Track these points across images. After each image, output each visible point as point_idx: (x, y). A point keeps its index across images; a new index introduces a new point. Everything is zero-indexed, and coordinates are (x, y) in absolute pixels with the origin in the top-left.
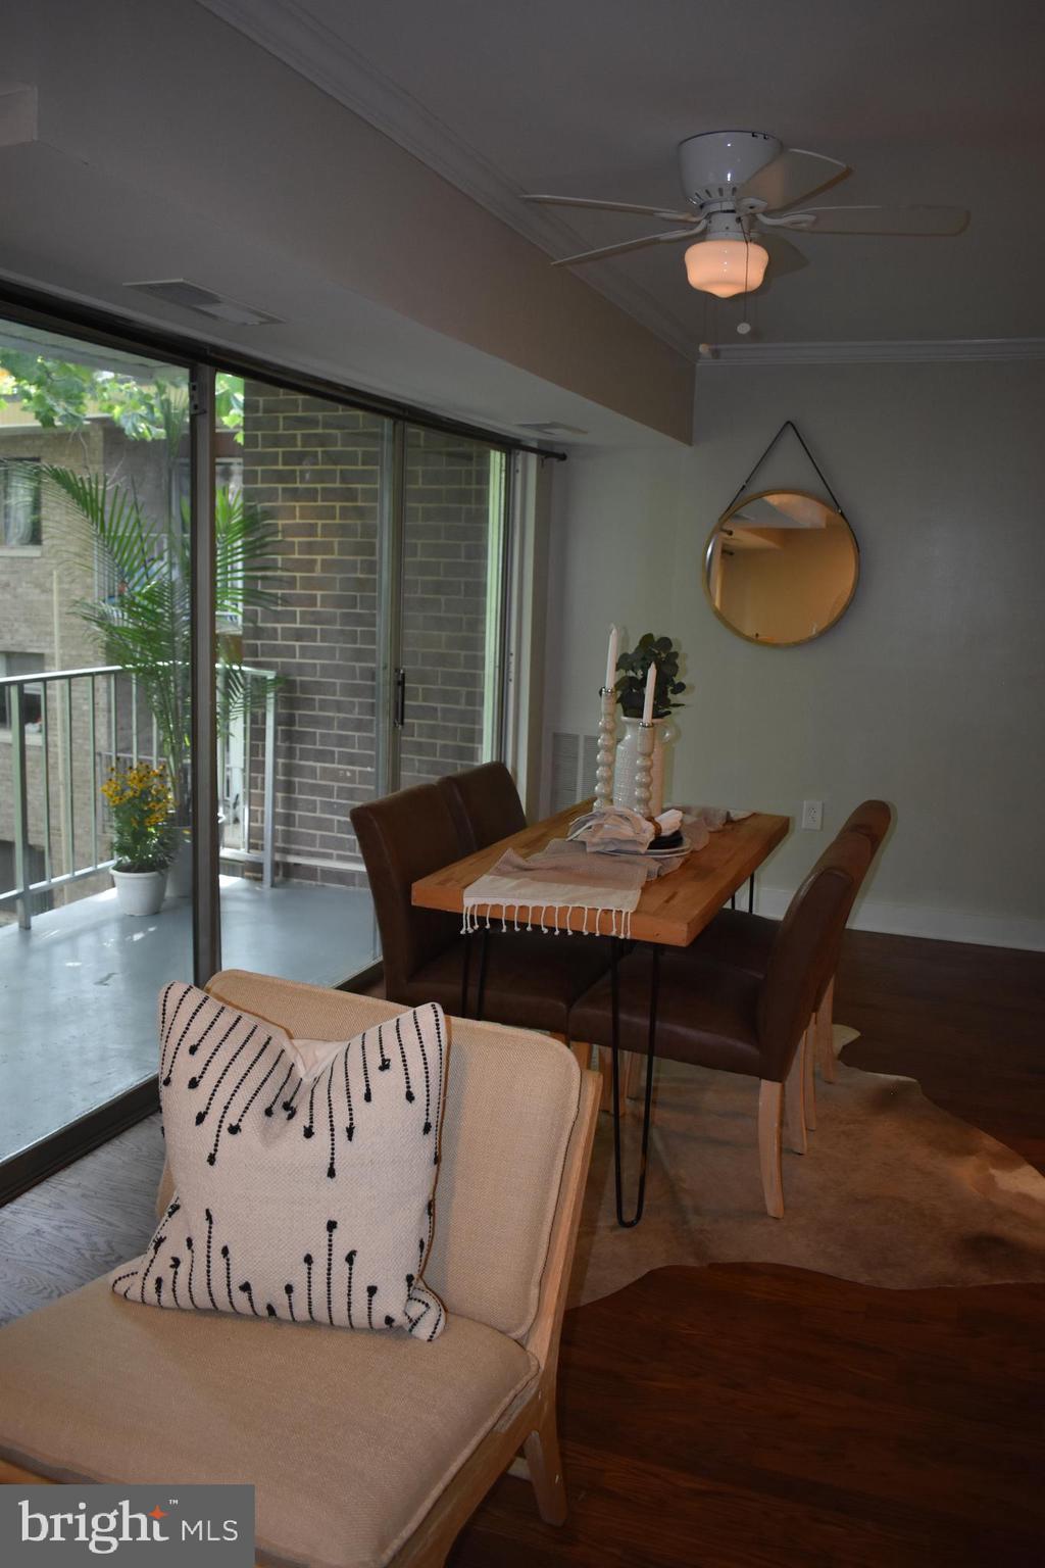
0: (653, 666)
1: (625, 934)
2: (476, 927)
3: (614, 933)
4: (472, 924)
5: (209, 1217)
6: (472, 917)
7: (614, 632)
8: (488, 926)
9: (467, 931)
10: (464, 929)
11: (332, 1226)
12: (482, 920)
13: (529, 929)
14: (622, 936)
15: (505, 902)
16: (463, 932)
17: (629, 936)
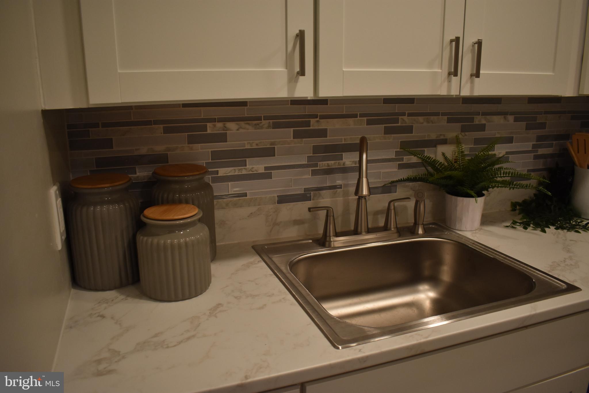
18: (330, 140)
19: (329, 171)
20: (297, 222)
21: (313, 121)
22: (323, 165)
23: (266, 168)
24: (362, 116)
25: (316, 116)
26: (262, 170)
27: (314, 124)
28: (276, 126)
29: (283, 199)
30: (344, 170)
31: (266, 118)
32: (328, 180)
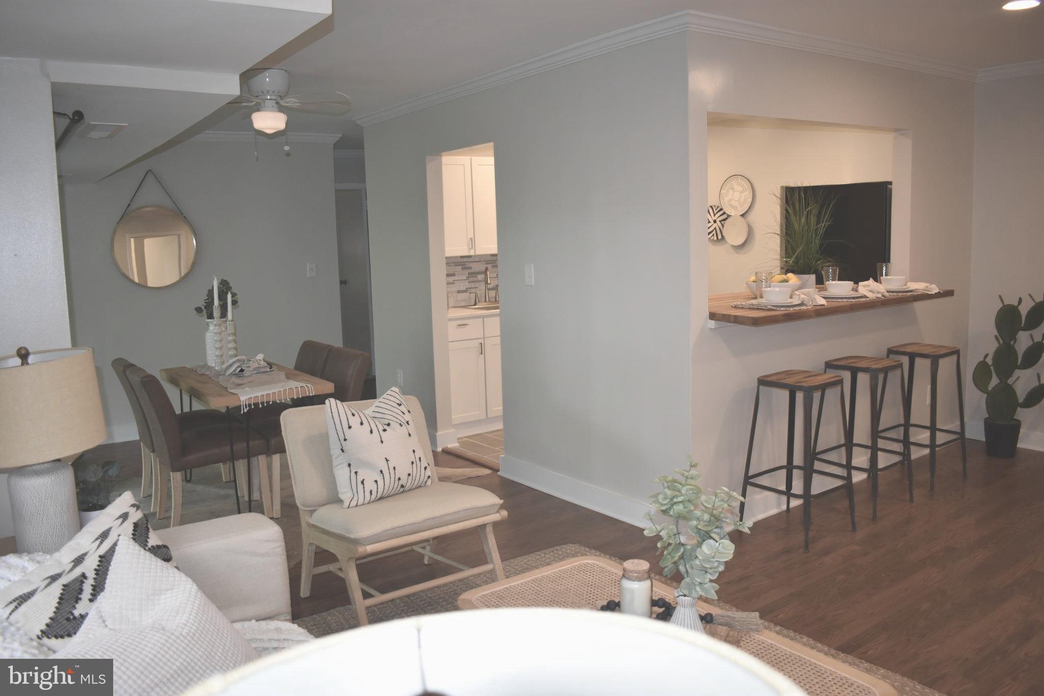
0: (229, 292)
1: (312, 393)
2: (248, 408)
3: (307, 394)
4: (246, 408)
5: (387, 460)
6: (246, 405)
7: (215, 279)
8: (253, 407)
9: (244, 412)
10: (242, 411)
11: (414, 451)
12: (250, 405)
13: (271, 403)
14: (311, 395)
15: (259, 394)
16: (242, 413)
17: (313, 394)
18: (473, 270)
19: (473, 282)
20: (465, 300)
21: (467, 263)
22: (471, 279)
23: (453, 281)
24: (484, 261)
25: (468, 262)
26: (452, 281)
27: (468, 265)
28: (456, 266)
29: (459, 292)
30: (479, 281)
31: (453, 263)
32: (473, 285)
